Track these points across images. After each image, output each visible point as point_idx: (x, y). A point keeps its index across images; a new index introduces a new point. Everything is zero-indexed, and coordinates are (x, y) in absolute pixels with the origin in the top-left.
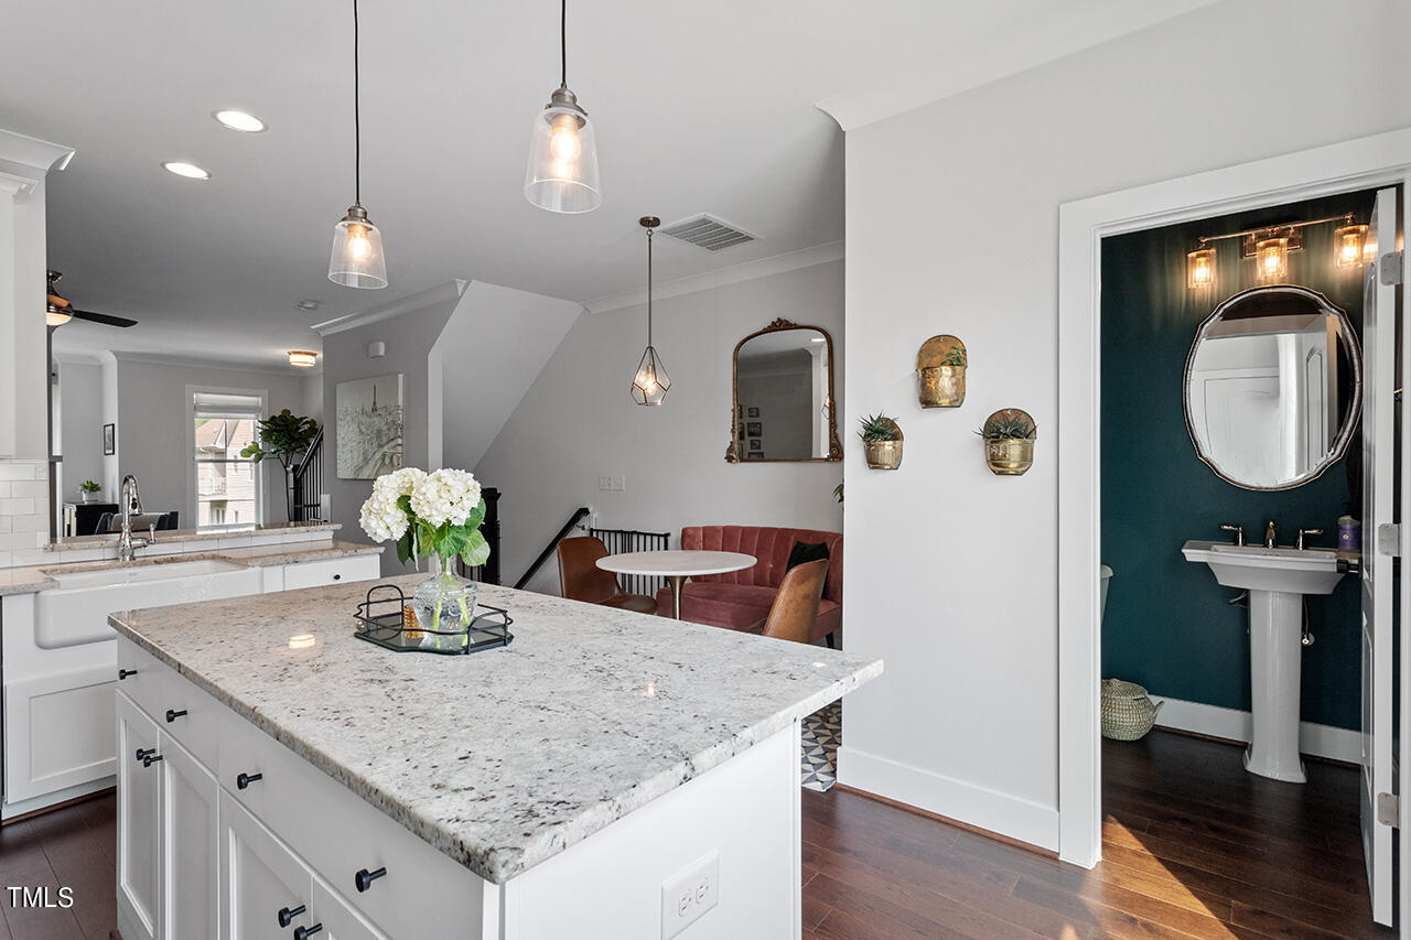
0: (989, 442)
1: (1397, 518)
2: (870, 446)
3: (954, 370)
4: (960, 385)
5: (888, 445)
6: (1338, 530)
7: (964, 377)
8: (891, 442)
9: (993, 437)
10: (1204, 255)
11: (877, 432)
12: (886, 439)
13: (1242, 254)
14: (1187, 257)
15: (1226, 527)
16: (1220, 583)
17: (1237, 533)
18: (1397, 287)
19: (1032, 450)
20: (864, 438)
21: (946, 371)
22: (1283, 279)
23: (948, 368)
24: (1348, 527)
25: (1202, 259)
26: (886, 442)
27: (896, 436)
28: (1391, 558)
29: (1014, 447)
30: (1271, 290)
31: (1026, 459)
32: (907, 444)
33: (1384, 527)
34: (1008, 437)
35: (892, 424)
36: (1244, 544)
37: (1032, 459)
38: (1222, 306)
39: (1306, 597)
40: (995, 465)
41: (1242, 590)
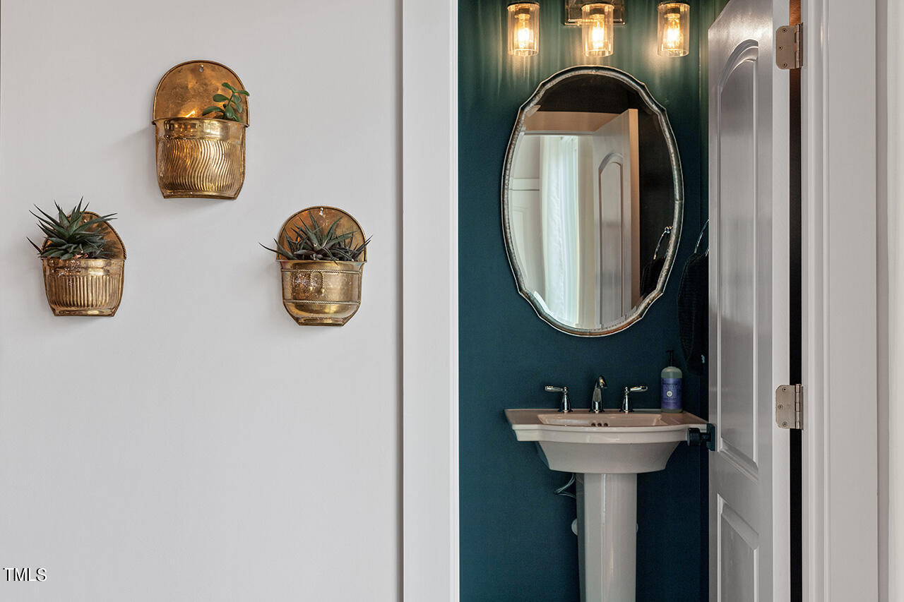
0: (289, 266)
1: (796, 375)
2: (56, 268)
3: (225, 129)
4: (236, 156)
5: (97, 268)
6: (660, 385)
7: (243, 144)
8: (100, 263)
9: (299, 257)
10: (526, 11)
11: (72, 239)
12: (91, 256)
13: (564, 19)
14: (505, 11)
15: (549, 388)
16: (552, 467)
17: (561, 394)
18: (791, 71)
19: (360, 279)
20: (45, 251)
21: (213, 129)
22: (605, 59)
23: (216, 123)
24: (671, 381)
25: (523, 16)
26: (93, 263)
27: (113, 251)
28: (789, 430)
29: (333, 277)
30: (593, 72)
31: (351, 297)
32: (132, 264)
33: (782, 389)
34: (325, 257)
35: (103, 224)
36: (570, 411)
37: (359, 297)
38: (544, 85)
39: (641, 477)
40: (301, 307)
41: (568, 476)
